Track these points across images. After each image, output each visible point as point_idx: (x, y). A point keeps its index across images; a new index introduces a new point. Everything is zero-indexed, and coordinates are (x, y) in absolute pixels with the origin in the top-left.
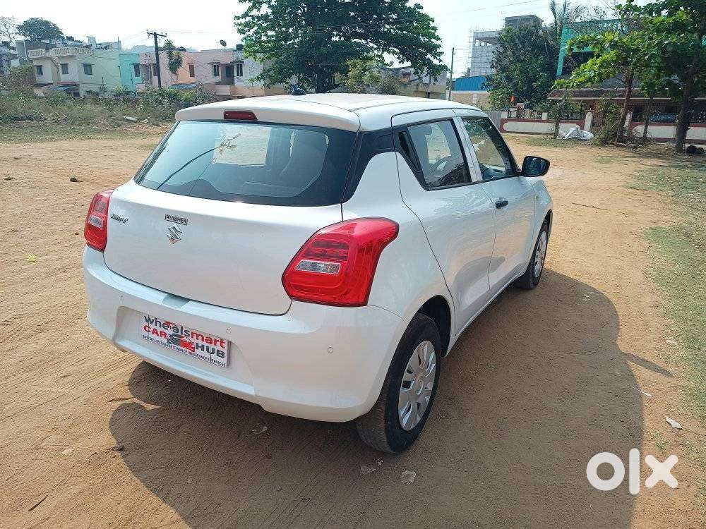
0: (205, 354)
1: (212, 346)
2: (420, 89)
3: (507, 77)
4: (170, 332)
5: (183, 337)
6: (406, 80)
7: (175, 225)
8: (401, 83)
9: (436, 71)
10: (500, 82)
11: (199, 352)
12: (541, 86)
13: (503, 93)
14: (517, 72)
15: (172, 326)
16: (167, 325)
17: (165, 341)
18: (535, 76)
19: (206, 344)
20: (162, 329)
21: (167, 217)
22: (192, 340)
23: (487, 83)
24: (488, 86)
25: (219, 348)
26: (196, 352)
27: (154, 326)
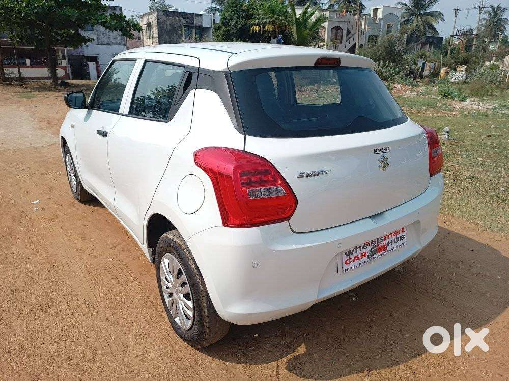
0: (393, 245)
1: (398, 236)
4: (370, 248)
5: (378, 245)
7: (383, 155)
15: (370, 243)
16: (367, 244)
19: (393, 238)
20: (362, 251)
21: (376, 151)
22: (385, 242)
25: (401, 234)
26: (388, 248)
27: (355, 254)
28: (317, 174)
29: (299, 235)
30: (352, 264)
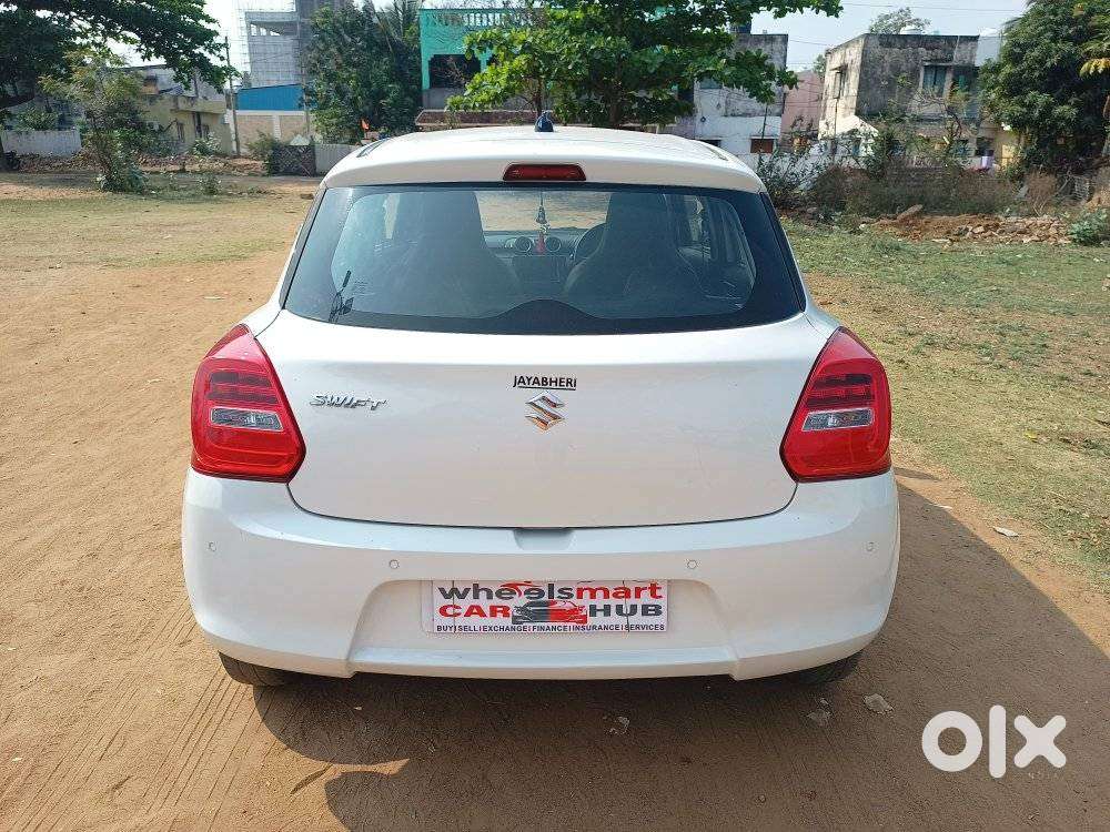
0: (614, 619)
1: (632, 601)
2: (182, 106)
3: (338, 90)
4: (520, 601)
5: (555, 603)
6: (151, 90)
7: (545, 393)
8: (145, 97)
9: (216, 76)
10: (328, 98)
11: (599, 619)
12: (393, 105)
13: (336, 116)
14: (352, 82)
15: (523, 589)
16: (511, 588)
17: (508, 622)
18: (380, 88)
19: (613, 602)
20: (496, 601)
21: (520, 382)
22: (578, 603)
23: (309, 99)
24: (309, 103)
25: (646, 598)
26: (591, 621)
27: (469, 600)
28: (353, 405)
29: (307, 515)
30: (461, 621)
